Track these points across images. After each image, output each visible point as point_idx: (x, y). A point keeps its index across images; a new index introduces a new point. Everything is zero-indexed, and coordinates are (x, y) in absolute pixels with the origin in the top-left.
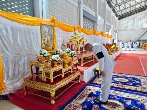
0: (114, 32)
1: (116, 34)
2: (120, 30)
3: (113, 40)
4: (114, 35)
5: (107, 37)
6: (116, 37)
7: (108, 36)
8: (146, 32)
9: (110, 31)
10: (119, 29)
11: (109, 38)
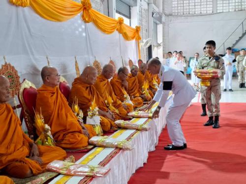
0: (152, 20)
1: (160, 27)
2: (171, 15)
3: (150, 49)
4: (152, 33)
5: (116, 33)
6: (160, 40)
7: (120, 31)
8: (244, 35)
9: (135, 11)
10: (167, 12)
11: (126, 37)
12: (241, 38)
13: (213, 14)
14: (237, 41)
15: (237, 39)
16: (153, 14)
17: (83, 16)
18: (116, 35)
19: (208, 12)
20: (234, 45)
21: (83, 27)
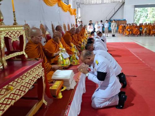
0: (76, 5)
1: (79, 9)
2: (83, 4)
10: (82, 2)
11: (71, 14)
12: (114, 15)
13: (102, 3)
14: (112, 16)
15: (112, 15)
16: (77, 3)
17: (58, 4)
18: (68, 13)
19: (100, 3)
20: (111, 18)
21: (58, 9)
